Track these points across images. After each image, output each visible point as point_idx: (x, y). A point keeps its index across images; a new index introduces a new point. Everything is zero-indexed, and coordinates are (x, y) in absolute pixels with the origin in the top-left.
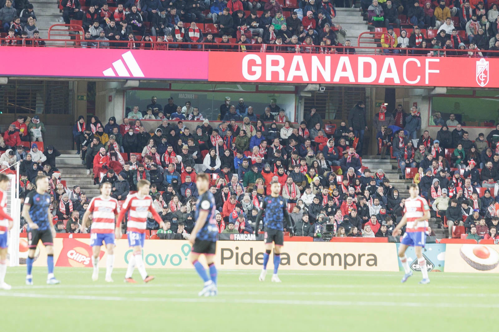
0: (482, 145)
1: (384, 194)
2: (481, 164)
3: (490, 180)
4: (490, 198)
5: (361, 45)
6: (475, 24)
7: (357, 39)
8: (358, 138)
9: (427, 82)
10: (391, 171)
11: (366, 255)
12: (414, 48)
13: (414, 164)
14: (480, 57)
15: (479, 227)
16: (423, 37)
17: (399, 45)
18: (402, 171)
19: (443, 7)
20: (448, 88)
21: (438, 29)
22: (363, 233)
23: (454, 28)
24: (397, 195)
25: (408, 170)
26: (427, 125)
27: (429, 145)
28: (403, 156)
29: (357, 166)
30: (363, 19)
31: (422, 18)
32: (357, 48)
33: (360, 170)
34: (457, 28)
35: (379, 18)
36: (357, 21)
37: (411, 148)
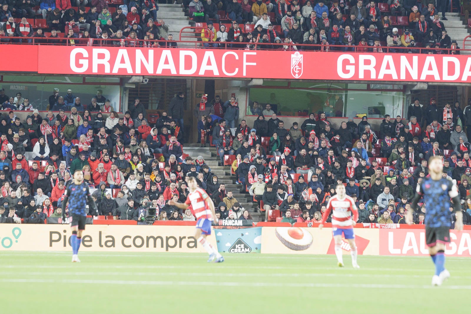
0: (296, 134)
1: (204, 180)
2: (295, 152)
3: (303, 167)
4: (304, 183)
5: (183, 39)
6: (290, 19)
7: (179, 34)
8: (179, 127)
9: (244, 74)
10: (211, 159)
11: (187, 238)
12: (232, 42)
13: (232, 151)
14: (295, 50)
15: (293, 211)
16: (241, 32)
17: (218, 39)
18: (221, 158)
19: (260, 4)
20: (265, 80)
21: (255, 24)
22: (184, 216)
23: (270, 23)
24: (216, 181)
25: (227, 157)
26: (245, 114)
27: (246, 133)
28: (222, 144)
29: (178, 154)
30: (184, 15)
31: (240, 14)
32: (178, 42)
33: (181, 157)
34: (273, 23)
35: (199, 14)
36: (179, 17)
37: (229, 136)
